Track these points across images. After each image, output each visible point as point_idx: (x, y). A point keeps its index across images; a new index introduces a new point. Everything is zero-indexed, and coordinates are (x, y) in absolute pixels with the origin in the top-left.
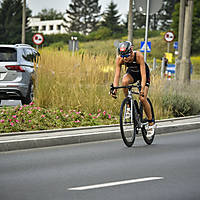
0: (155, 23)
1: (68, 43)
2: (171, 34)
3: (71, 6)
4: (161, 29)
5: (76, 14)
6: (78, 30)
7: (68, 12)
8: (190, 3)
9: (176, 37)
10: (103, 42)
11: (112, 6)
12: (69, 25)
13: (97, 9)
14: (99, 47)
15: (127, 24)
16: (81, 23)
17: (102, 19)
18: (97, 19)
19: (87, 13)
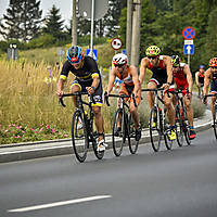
0: (101, 29)
1: (6, 51)
2: (118, 41)
3: (8, 10)
4: (108, 36)
5: (15, 19)
6: (18, 37)
7: (6, 18)
8: (138, 7)
9: (123, 45)
10: (45, 50)
11: (54, 11)
12: (7, 32)
13: (38, 14)
14: (40, 56)
15: (70, 30)
16: (21, 30)
17: (43, 25)
18: (38, 25)
19: (27, 19)
